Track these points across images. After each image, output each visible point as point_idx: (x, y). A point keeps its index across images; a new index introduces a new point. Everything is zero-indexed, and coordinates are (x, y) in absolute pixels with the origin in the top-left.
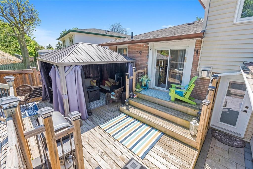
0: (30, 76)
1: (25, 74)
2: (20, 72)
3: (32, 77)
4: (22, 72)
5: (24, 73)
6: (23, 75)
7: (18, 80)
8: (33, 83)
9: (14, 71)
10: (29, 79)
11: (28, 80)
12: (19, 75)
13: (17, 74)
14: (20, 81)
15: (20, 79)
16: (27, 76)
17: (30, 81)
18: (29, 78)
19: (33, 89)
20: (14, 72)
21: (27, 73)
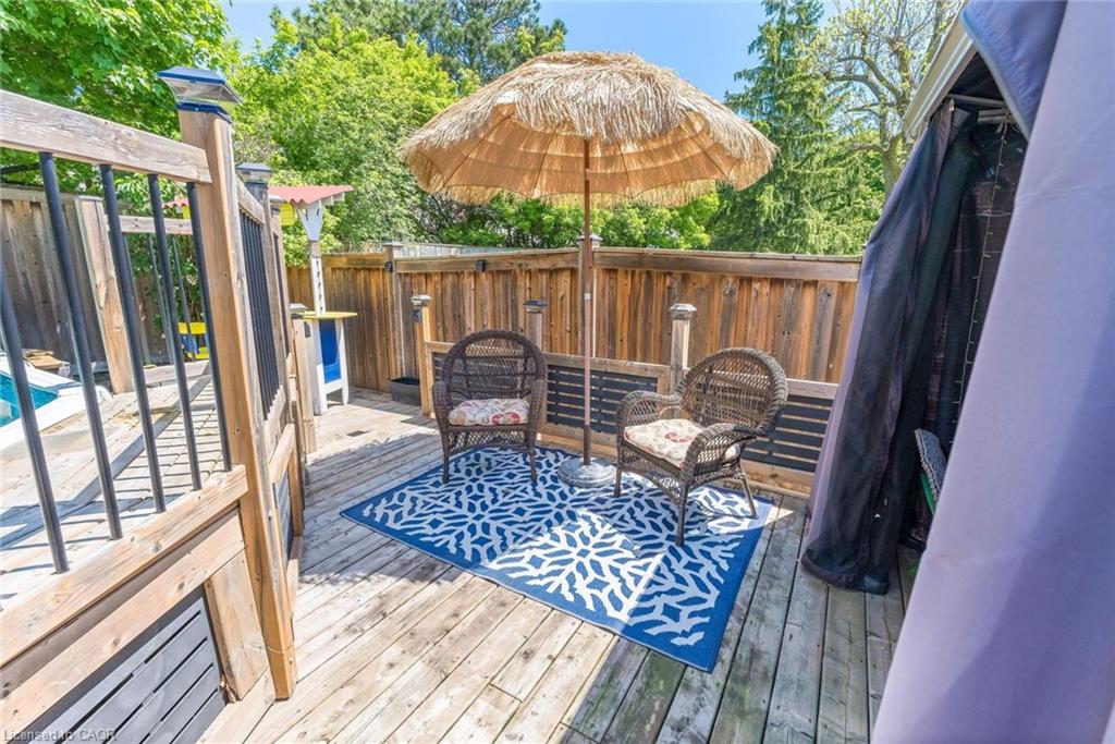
0: (824, 307)
1: (806, 284)
2: (778, 269)
3: (838, 312)
4: (786, 269)
5: (798, 276)
6: (789, 290)
7: (756, 321)
8: (829, 362)
9: (749, 261)
10: (812, 325)
11: (806, 332)
12: (766, 289)
13: (759, 280)
14: (763, 327)
15: (764, 313)
16: (808, 297)
17: (815, 341)
18: (818, 322)
19: (783, 395)
20: (751, 267)
21: (815, 283)
